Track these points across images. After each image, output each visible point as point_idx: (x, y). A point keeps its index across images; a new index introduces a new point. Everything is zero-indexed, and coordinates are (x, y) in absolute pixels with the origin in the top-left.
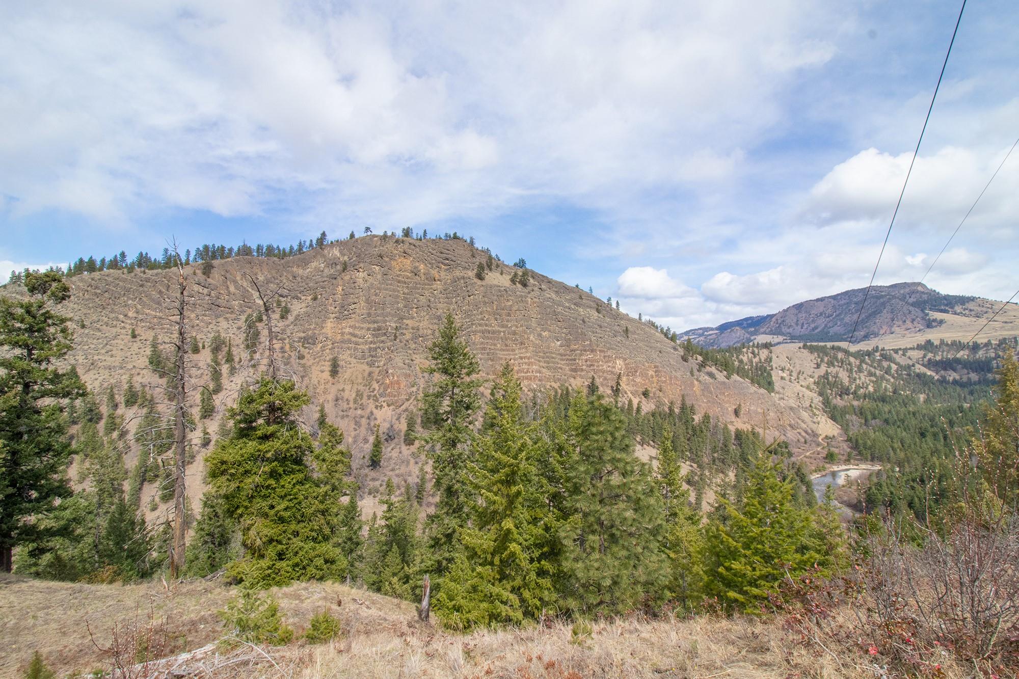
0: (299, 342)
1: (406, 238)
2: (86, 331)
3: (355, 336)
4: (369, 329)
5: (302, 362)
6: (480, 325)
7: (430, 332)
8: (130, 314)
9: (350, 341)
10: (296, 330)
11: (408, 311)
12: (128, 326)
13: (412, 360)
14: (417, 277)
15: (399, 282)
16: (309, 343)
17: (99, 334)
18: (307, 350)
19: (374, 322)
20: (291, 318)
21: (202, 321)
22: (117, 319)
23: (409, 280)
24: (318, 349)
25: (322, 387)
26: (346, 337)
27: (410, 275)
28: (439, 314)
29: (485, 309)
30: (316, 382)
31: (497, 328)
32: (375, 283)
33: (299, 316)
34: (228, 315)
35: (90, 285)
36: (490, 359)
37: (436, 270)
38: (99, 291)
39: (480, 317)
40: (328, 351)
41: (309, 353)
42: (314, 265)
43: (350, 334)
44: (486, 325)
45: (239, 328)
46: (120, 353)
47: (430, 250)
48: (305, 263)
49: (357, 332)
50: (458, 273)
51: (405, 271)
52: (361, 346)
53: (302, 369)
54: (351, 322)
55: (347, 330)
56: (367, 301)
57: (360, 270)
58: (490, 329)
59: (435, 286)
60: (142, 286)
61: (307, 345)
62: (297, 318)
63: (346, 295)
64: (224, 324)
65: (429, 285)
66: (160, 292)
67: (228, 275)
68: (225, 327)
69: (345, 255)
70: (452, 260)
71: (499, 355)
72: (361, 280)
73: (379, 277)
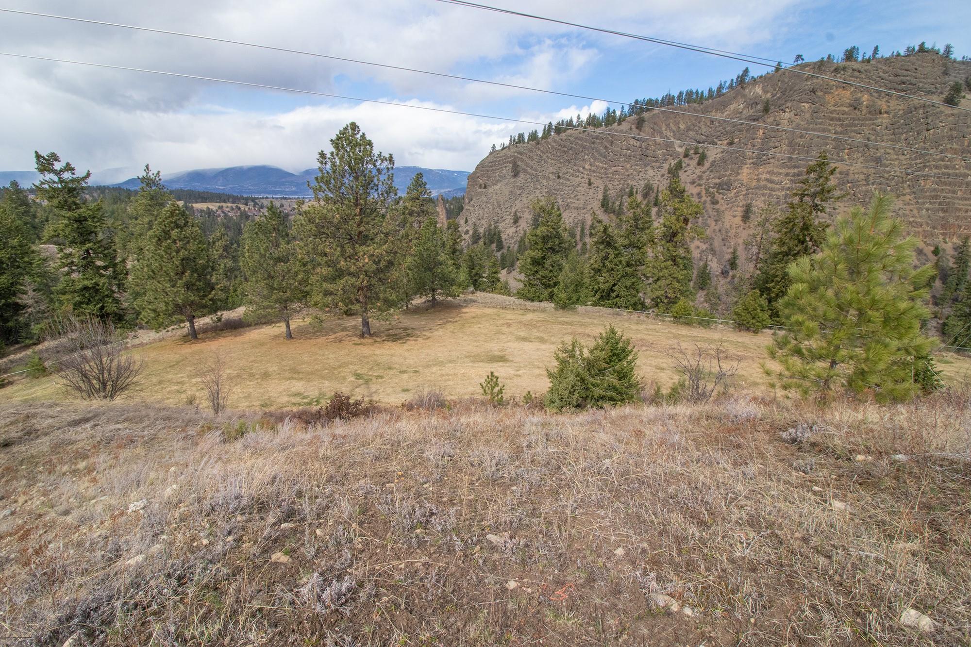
0: (714, 187)
1: (849, 63)
2: (561, 181)
3: (771, 181)
4: (787, 175)
5: (716, 207)
6: (937, 167)
7: (862, 177)
8: (587, 167)
9: (765, 187)
10: (712, 176)
11: (838, 153)
12: (585, 176)
13: (834, 209)
14: (856, 111)
15: (832, 119)
16: (724, 189)
17: (569, 183)
18: (721, 196)
19: (795, 167)
20: (707, 165)
21: (635, 170)
22: (578, 171)
23: (845, 116)
24: (732, 194)
25: (734, 231)
26: (762, 183)
27: (846, 109)
28: (879, 154)
29: (949, 146)
30: (728, 227)
31: (963, 171)
32: (802, 123)
33: (715, 161)
34: (654, 164)
35: (561, 145)
36: (942, 210)
37: (885, 99)
38: (566, 149)
39: (938, 157)
40: (741, 197)
41: (723, 198)
42: (732, 107)
43: (767, 180)
44: (946, 167)
45: (663, 175)
46: (583, 198)
47: (881, 74)
48: (724, 106)
49: (775, 178)
50: (916, 100)
51: (842, 105)
52: (777, 193)
53: (716, 213)
54: (769, 168)
55: (763, 176)
56: (791, 144)
57: (787, 110)
58: (951, 171)
59: (880, 120)
60: (593, 143)
61: (721, 191)
62: (713, 164)
63: (766, 138)
64: (651, 172)
65: (871, 119)
66: (606, 147)
67: (656, 128)
68: (652, 175)
69: (768, 92)
70: (911, 84)
71: (956, 206)
72: (786, 121)
73: (807, 116)
